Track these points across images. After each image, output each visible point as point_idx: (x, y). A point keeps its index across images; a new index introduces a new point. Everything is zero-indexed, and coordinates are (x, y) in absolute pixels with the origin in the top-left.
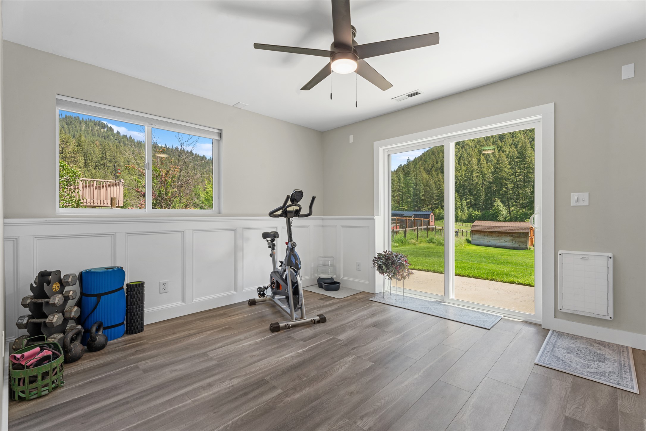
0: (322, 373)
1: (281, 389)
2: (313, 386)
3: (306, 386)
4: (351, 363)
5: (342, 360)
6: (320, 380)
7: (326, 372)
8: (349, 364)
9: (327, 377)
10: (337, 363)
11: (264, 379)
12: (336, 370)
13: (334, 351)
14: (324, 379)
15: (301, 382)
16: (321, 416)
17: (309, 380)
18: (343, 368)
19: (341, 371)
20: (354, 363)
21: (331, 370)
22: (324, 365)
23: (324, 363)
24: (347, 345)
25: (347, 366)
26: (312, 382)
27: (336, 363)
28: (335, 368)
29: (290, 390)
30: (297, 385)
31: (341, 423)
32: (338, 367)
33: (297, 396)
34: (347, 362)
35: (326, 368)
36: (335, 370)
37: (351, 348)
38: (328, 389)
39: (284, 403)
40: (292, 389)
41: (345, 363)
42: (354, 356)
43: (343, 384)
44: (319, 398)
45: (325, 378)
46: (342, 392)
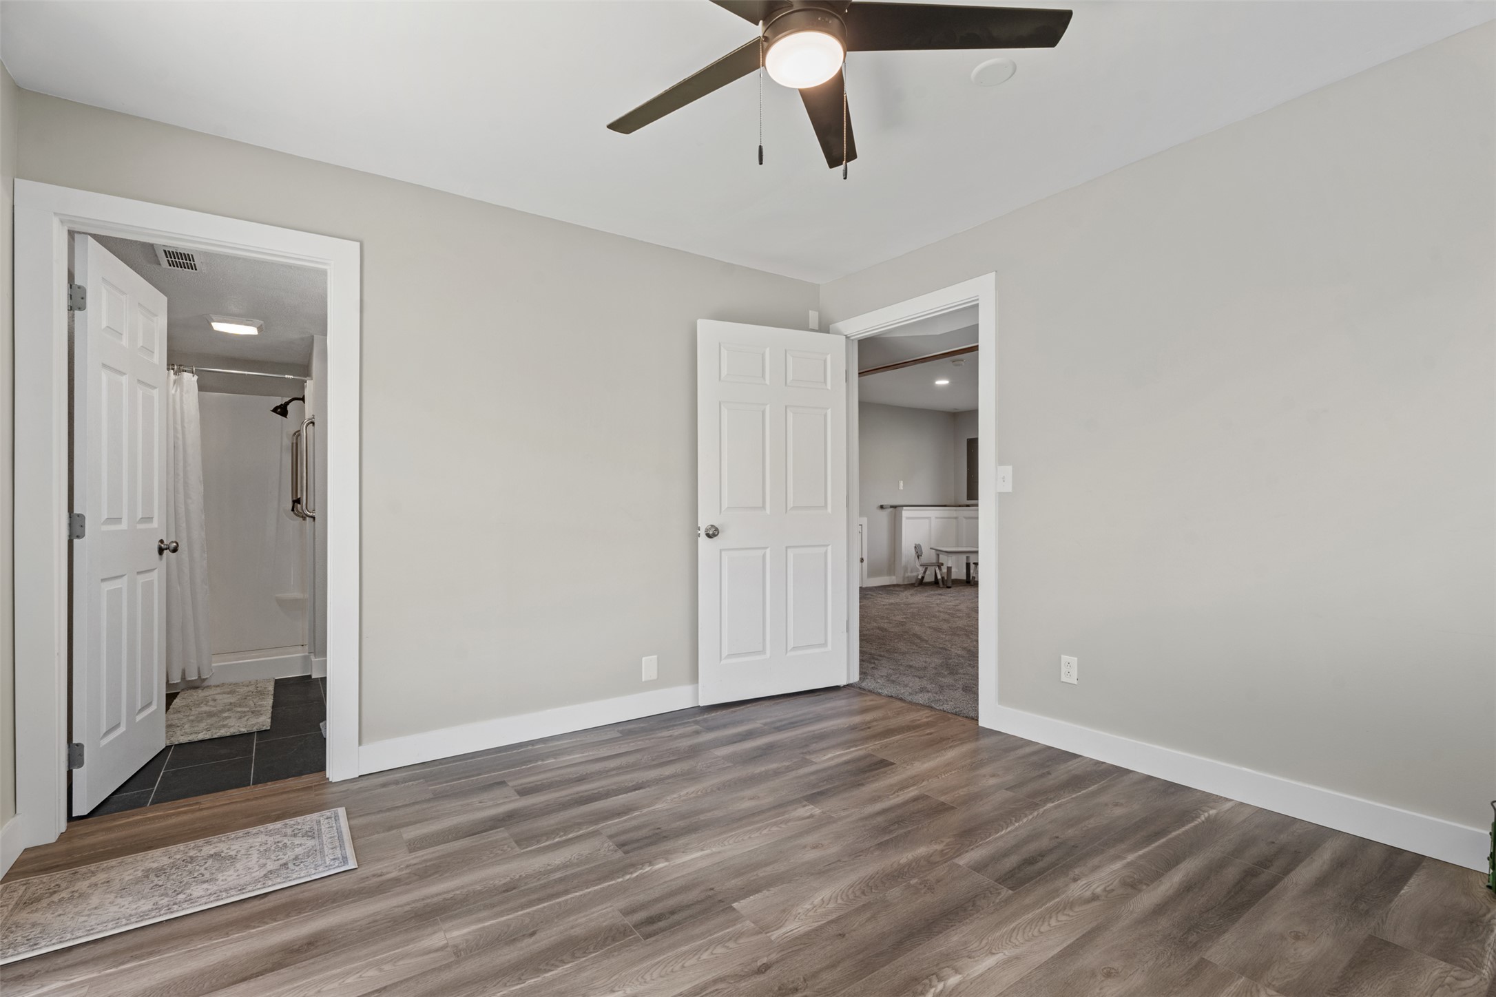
0: (873, 891)
1: (960, 865)
2: (892, 865)
3: (907, 867)
4: (794, 913)
5: (816, 925)
6: (877, 876)
7: (863, 893)
8: (800, 911)
9: (862, 881)
10: (830, 918)
11: (1011, 888)
12: (836, 898)
13: (833, 966)
14: (868, 877)
15: (921, 876)
16: (875, 821)
17: (902, 878)
18: (817, 901)
19: (826, 893)
20: (784, 911)
21: (851, 897)
22: (868, 915)
23: (868, 920)
24: (780, 989)
25: (808, 906)
26: (895, 874)
27: (834, 916)
28: (840, 901)
29: (939, 862)
30: (928, 870)
31: (844, 814)
32: (831, 905)
33: (922, 851)
34: (803, 917)
35: (864, 905)
36: (841, 896)
37: (773, 973)
38: (861, 857)
39: (942, 842)
40: (935, 863)
41: (811, 913)
42: (775, 935)
43: (828, 863)
44: (878, 844)
45: (866, 879)
46: (834, 849)
